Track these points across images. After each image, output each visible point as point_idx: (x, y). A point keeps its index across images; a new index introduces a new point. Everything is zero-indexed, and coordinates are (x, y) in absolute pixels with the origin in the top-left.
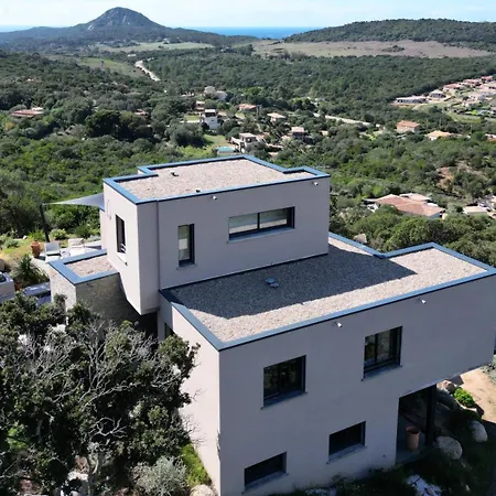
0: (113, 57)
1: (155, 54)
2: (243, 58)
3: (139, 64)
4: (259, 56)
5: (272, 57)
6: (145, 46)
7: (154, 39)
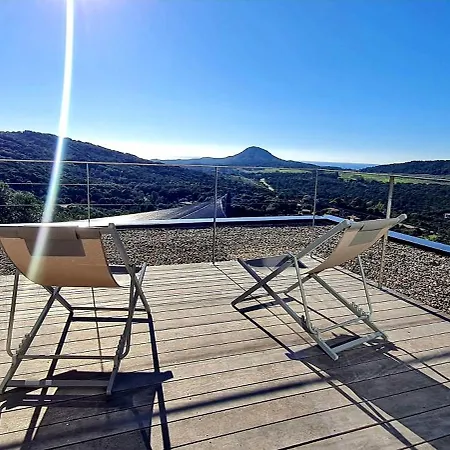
0: (246, 176)
1: (273, 175)
2: (331, 180)
3: (262, 180)
4: (342, 180)
5: (351, 181)
6: (268, 170)
7: (274, 166)
